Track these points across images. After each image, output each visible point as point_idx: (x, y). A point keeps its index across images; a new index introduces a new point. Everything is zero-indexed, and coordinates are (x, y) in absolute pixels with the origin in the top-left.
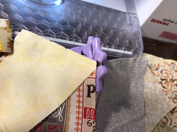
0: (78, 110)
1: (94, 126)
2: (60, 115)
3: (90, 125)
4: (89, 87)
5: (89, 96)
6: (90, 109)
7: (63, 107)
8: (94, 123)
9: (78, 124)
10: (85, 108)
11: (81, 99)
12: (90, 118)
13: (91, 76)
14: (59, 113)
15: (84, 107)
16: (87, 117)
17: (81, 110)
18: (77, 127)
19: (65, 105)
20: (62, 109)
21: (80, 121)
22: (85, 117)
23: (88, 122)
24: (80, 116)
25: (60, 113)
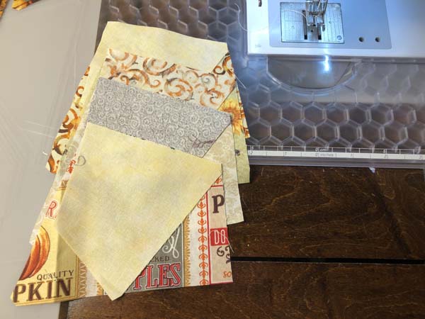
0: (201, 235)
1: (228, 255)
2: (174, 249)
3: (221, 254)
4: (215, 198)
5: (216, 211)
6: (219, 230)
7: (178, 235)
8: (226, 250)
9: (203, 257)
10: (211, 230)
11: (205, 218)
12: (220, 244)
13: (216, 184)
14: (172, 245)
15: (210, 228)
16: (216, 243)
17: (206, 235)
18: (202, 261)
19: (181, 231)
20: (175, 239)
21: (206, 252)
22: (213, 244)
23: (218, 251)
24: (206, 243)
25: (173, 247)
